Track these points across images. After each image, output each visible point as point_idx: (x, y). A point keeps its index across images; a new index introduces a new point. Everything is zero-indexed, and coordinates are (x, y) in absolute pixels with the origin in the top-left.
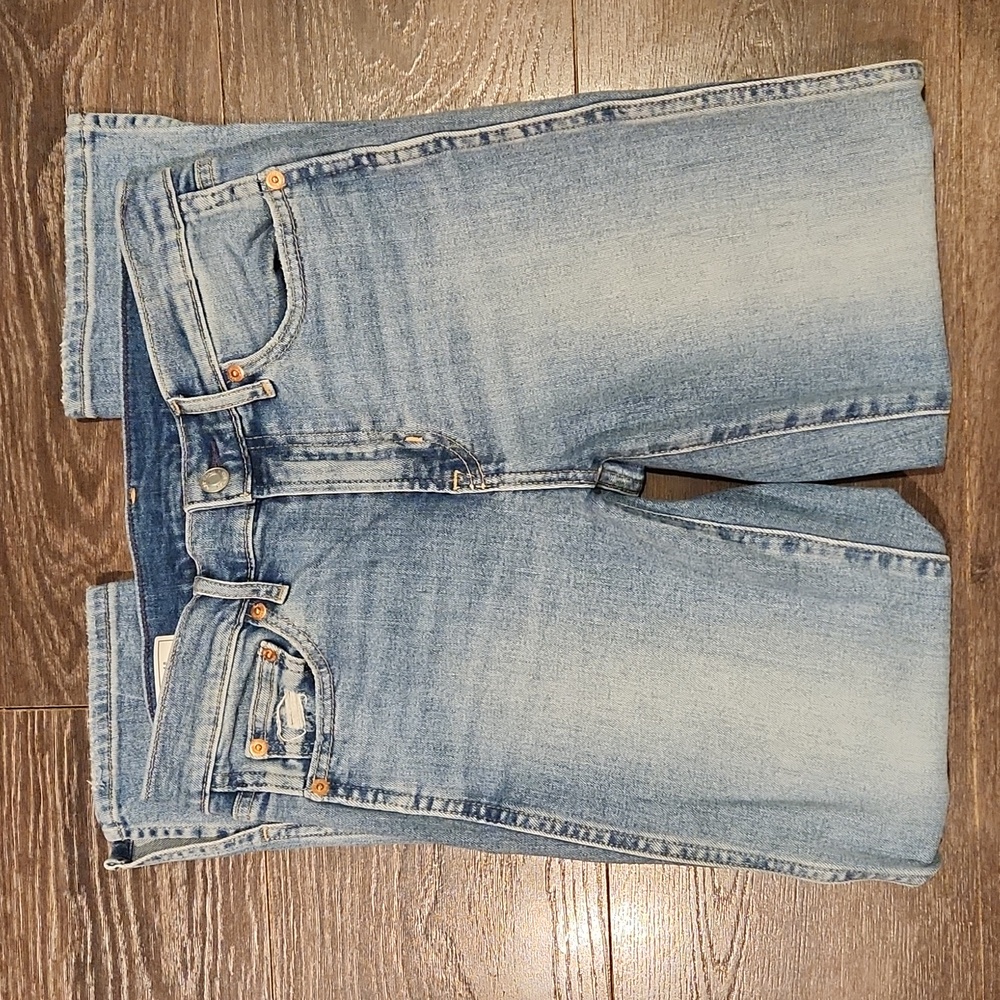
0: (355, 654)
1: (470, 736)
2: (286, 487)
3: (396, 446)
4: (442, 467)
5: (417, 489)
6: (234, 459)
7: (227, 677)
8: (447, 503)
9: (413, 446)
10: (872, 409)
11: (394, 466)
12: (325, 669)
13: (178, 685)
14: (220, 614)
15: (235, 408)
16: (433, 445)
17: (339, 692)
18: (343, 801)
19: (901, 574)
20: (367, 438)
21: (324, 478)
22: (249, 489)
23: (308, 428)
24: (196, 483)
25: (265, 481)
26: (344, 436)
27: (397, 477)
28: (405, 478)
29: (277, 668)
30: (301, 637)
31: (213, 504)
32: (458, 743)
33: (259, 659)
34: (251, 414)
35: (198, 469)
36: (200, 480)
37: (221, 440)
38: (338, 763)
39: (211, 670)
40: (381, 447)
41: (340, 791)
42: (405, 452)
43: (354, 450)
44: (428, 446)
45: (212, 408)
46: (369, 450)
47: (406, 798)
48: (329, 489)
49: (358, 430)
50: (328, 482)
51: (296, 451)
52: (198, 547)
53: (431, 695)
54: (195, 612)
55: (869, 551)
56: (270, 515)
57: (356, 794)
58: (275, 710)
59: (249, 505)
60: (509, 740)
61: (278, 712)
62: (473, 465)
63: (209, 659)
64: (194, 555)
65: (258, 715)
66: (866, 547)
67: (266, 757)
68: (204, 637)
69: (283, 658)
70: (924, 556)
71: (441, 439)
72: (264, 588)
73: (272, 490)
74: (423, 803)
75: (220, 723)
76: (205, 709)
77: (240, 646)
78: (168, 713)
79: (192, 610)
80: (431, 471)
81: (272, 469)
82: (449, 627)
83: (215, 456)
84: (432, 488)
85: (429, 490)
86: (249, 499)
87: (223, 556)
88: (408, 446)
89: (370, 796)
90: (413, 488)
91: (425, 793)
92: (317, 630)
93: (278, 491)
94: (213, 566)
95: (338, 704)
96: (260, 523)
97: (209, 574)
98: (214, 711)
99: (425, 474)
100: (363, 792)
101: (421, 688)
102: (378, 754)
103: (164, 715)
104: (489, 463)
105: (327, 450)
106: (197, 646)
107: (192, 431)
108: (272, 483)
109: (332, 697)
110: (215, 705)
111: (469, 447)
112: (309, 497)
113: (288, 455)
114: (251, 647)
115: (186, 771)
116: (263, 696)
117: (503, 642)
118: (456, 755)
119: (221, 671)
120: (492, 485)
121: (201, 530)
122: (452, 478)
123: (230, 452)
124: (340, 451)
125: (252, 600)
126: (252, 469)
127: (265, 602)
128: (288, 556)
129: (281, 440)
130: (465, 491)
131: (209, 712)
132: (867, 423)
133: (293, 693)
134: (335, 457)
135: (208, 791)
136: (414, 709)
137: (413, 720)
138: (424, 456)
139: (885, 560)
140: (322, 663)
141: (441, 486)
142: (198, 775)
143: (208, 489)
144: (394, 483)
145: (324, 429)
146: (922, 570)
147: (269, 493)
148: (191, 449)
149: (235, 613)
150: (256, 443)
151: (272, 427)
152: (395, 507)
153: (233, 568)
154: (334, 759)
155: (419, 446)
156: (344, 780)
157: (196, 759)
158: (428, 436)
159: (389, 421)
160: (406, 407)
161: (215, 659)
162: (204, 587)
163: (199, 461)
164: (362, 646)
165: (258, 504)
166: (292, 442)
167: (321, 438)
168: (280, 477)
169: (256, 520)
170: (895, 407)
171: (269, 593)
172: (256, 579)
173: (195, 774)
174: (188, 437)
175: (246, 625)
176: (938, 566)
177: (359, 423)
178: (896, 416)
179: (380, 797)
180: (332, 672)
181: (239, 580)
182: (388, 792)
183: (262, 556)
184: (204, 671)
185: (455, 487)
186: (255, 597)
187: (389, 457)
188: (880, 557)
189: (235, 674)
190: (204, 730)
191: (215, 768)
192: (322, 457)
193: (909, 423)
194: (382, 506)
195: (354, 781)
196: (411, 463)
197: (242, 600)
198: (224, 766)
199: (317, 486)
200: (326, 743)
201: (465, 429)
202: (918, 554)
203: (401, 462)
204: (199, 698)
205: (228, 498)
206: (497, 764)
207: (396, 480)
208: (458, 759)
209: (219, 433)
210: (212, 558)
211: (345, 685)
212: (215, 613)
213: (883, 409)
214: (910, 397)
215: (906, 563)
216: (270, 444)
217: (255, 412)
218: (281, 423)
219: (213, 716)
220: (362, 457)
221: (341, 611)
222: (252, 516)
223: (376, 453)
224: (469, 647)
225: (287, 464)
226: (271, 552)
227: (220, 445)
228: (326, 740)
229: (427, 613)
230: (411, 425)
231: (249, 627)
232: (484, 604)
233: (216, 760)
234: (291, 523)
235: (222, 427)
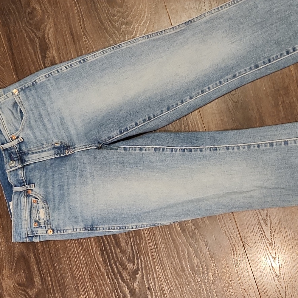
0: (52, 197)
1: (82, 212)
2: (29, 162)
3: (52, 147)
4: (64, 150)
5: (59, 156)
6: (16, 157)
7: (26, 209)
8: (66, 158)
9: (57, 146)
10: (153, 116)
11: (52, 152)
12: (45, 203)
13: (16, 213)
14: (21, 195)
15: (15, 145)
16: (61, 145)
17: (50, 209)
18: (56, 234)
19: (167, 152)
20: (45, 146)
21: (37, 158)
22: (20, 164)
23: (32, 147)
24: (8, 165)
25: (24, 161)
26: (40, 147)
27: (53, 154)
28: (55, 154)
29: (37, 204)
30: (39, 195)
31: (12, 169)
32: (79, 215)
33: (33, 203)
34: (18, 146)
35: (8, 162)
36: (9, 164)
37: (13, 154)
38: (52, 226)
39: (22, 208)
40: (49, 148)
41: (55, 232)
42: (55, 148)
43: (43, 150)
44: (60, 145)
45: (9, 146)
46: (46, 149)
47: (71, 230)
48: (39, 160)
49: (43, 145)
50: (39, 158)
51: (30, 152)
52: (11, 180)
53: (70, 205)
54: (15, 196)
55: (160, 148)
56: (27, 169)
57: (59, 232)
58: (37, 215)
59: (21, 168)
60: (91, 211)
61: (38, 215)
62: (69, 147)
63: (21, 206)
64: (11, 182)
65: (34, 216)
66: (159, 147)
67: (37, 226)
68: (18, 201)
69: (37, 201)
70: (172, 148)
71: (62, 143)
72: (29, 186)
73: (25, 163)
74: (75, 230)
75: (27, 220)
76: (23, 217)
77: (27, 201)
78: (15, 220)
79: (14, 195)
80: (61, 151)
81: (25, 158)
82: (71, 187)
83: (12, 158)
84: (62, 155)
85: (61, 156)
86: (20, 166)
87: (18, 181)
88: (55, 146)
89: (62, 231)
90: (57, 156)
91: (75, 228)
92: (42, 193)
93: (27, 163)
94: (16, 184)
95: (50, 212)
96: (24, 171)
97: (15, 186)
98: (25, 217)
99: (60, 152)
100: (60, 231)
101: (68, 203)
102: (61, 222)
103: (14, 221)
104: (72, 146)
105: (37, 151)
106: (18, 203)
107: (6, 153)
108: (25, 161)
109: (48, 210)
110: (25, 216)
111: (68, 143)
112: (35, 163)
113: (28, 154)
114: (30, 201)
115: (21, 233)
116: (34, 211)
117: (84, 188)
118: (79, 218)
119: (24, 208)
120: (73, 151)
121: (11, 176)
122: (66, 151)
123: (15, 156)
124: (40, 150)
125: (27, 190)
126: (21, 159)
127: (30, 189)
128: (33, 178)
129: (26, 151)
130: (69, 154)
131: (24, 218)
132: (154, 120)
133: (41, 209)
134: (39, 152)
135: (27, 237)
136: (67, 209)
137: (68, 212)
138: (59, 148)
139: (163, 150)
140: (44, 201)
141: (63, 154)
142: (24, 233)
143: (11, 166)
144: (53, 156)
145: (36, 146)
146: (172, 151)
147: (25, 164)
148: (6, 158)
149: (24, 194)
150: (21, 153)
151: (24, 148)
152: (55, 161)
153: (21, 183)
154: (51, 225)
155: (58, 146)
156: (55, 229)
157: (23, 229)
158: (59, 143)
159: (50, 141)
160: (53, 137)
161: (22, 205)
162: (15, 189)
163: (8, 160)
164: (54, 195)
165: (23, 167)
166: (29, 151)
167: (35, 149)
168: (27, 159)
169: (23, 171)
170: (159, 114)
171: (30, 187)
172: (27, 185)
173: (23, 233)
174: (5, 155)
175: (27, 196)
176: (175, 150)
177: (43, 143)
178: (159, 116)
179: (64, 231)
180: (47, 204)
181: (23, 186)
182: (66, 230)
183: (27, 179)
184: (21, 209)
185: (67, 153)
186: (27, 189)
187: (51, 150)
188: (162, 149)
189: (28, 207)
190: (24, 222)
191: (28, 230)
192: (36, 153)
193: (163, 116)
194: (52, 161)
195: (57, 229)
196: (56, 150)
197: (25, 190)
198: (30, 230)
199: (36, 160)
200: (48, 222)
201: (67, 140)
202: (170, 147)
203: (53, 150)
204: (21, 215)
205: (15, 167)
206: (90, 217)
207: (53, 155)
208: (80, 219)
209: (12, 152)
210: (15, 182)
211: (51, 207)
212: (19, 195)
213: (156, 115)
214: (161, 111)
215: (168, 149)
216: (24, 152)
217: (19, 145)
218: (25, 147)
219: (25, 219)
220: (45, 151)
221: (47, 187)
222: (22, 170)
223: (48, 149)
224: (76, 191)
225: (29, 156)
226: (28, 177)
227: (13, 155)
229: (66, 184)
230: (55, 141)
231: (28, 196)
232: (77, 180)
233: (28, 228)
234: (32, 170)
235: (12, 150)
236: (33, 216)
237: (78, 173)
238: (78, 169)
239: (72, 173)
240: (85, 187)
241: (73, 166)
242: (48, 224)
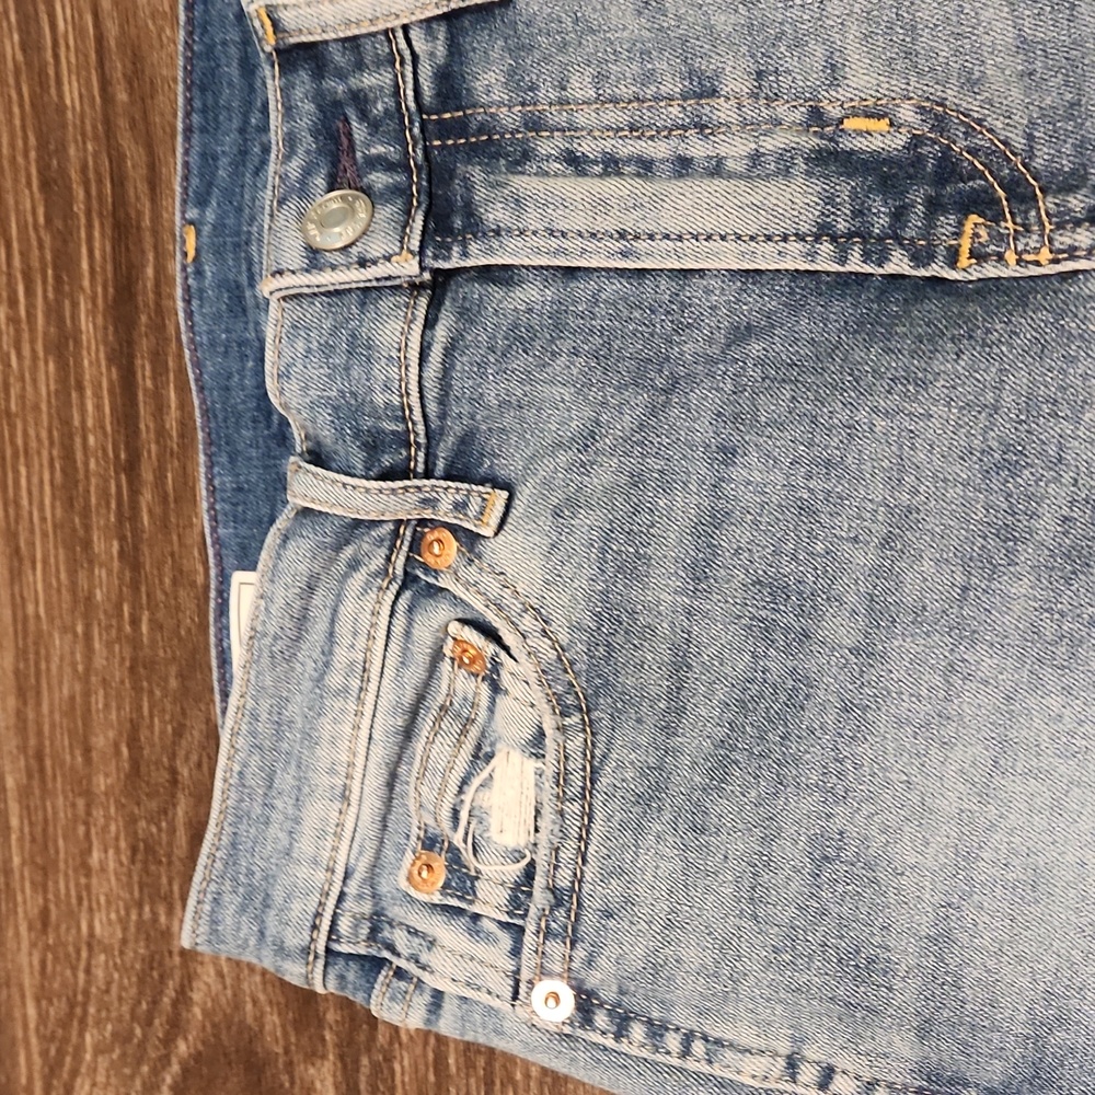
0: (656, 682)
1: (941, 940)
2: (513, 243)
3: (810, 142)
4: (934, 206)
5: (855, 264)
6: (388, 166)
7: (370, 698)
8: (933, 306)
9: (860, 144)
11: (798, 199)
12: (575, 719)
13: (265, 705)
14: (349, 551)
15: (405, 28)
16: (916, 141)
17: (604, 782)
18: (610, 1042)
20: (734, 117)
21: (611, 225)
22: (415, 244)
23: (581, 87)
24: (294, 225)
25: (458, 223)
26: (675, 111)
27: (804, 228)
28: (824, 231)
29: (485, 689)
30: (528, 623)
31: (327, 279)
32: (906, 953)
33: (446, 666)
34: (441, 50)
35: (303, 190)
36: (301, 216)
37: (364, 115)
38: (590, 962)
39: (334, 680)
40: (770, 144)
41: (601, 1019)
42: (832, 160)
43: (697, 149)
44: (900, 140)
45: (347, 24)
46: (735, 149)
47: (764, 1061)
48: (624, 254)
49: (714, 93)
50: (622, 235)
51: (547, 146)
52: (293, 386)
53: (838, 823)
54: (291, 544)
56: (466, 315)
57: (638, 1031)
58: (461, 791)
59: (415, 288)
60: (1053, 962)
61: (467, 798)
62: (1021, 196)
63: (328, 653)
64: (286, 406)
65: (426, 803)
67: (437, 898)
68: (317, 600)
69: (496, 666)
71: (940, 123)
72: (448, 495)
73: (473, 247)
74: (808, 1074)
75: (354, 798)
76: (324, 764)
77: (398, 629)
78: (245, 765)
79: (286, 539)
80: (899, 216)
81: (481, 193)
82: (903, 645)
83: (345, 162)
84: (899, 264)
85: (890, 268)
86: (408, 267)
87: (349, 411)
88: (846, 144)
89: (673, 1042)
90: (843, 261)
91: (811, 1052)
92: (569, 608)
93: (491, 251)
94: (327, 435)
95: (599, 816)
96: (441, 333)
97: (318, 457)
98: (342, 770)
99: (880, 223)
100: (656, 1030)
101: (810, 802)
102: (693, 953)
103: (237, 768)
104: (1069, 189)
105: (627, 148)
106: (302, 620)
107: (298, 93)
108: (475, 227)
109: (586, 794)
110: (344, 758)
111: (1019, 142)
112: (571, 272)
113: (522, 158)
114: (424, 635)
115: (278, 896)
116: (440, 751)
117: (1055, 703)
118: (896, 982)
119: (355, 683)
120: (1072, 253)
121: (300, 345)
122: (958, 235)
123: (381, 149)
124: (660, 150)
125: (422, 522)
126: (430, 195)
127: (454, 530)
128: (509, 419)
129: (509, 118)
130: (991, 270)
131: (332, 771)
133: (516, 756)
134: (646, 167)
135: (321, 950)
136: (792, 851)
137: (788, 884)
138: (884, 174)
140: (570, 700)
141: (920, 257)
142: (302, 909)
143: (319, 240)
144: (794, 247)
145: (624, 91)
147: (465, 254)
148: (291, 141)
149: (383, 552)
150: (445, 130)
151: (489, 83)
152: (794, 308)
153: (373, 444)
154: (580, 953)
155: (876, 143)
156: (609, 994)
157: (303, 872)
158: (907, 113)
159: (802, 71)
160: (854, 30)
161: (341, 655)
162: (308, 487)
163: (307, 172)
164: (680, 665)
165: (438, 286)
166: (535, 125)
167: (612, 116)
168: (495, 214)
169: (430, 324)
171: (460, 507)
172: (428, 474)
173: (296, 906)
174: (289, 111)
175: (409, 580)
177: (717, 74)
179: (698, 1047)
180: (590, 726)
181: (383, 477)
182: (718, 1042)
183: (443, 416)
184: (319, 681)
185: (964, 261)
186: (428, 514)
187: (786, 172)
189: (393, 692)
190: (318, 811)
191: (342, 897)
192: (611, 165)
194: (754, 304)
195: (633, 1002)
196: (844, 189)
197: (399, 523)
198: (360, 897)
199: (591, 245)
200: (560, 913)
201: (1016, 93)
203: (818, 186)
204: (310, 738)
205: (363, 263)
206: (1015, 1017)
207: (801, 238)
208: (906, 993)
209: (360, 100)
210: (324, 416)
211: (620, 766)
212: (338, 548)
216: (481, 130)
217: (454, 48)
218: (511, 73)
219: (339, 782)
220: (717, 169)
221: (632, 568)
222: (421, 313)
223: (756, 158)
224: (952, 709)
225: (523, 183)
226: (466, 409)
227: (359, 131)
228: (559, 903)
229: (851, 598)
230: (863, 79)
231: (417, 585)
232: (1004, 595)
233: (347, 876)
234: (520, 337)
235: (368, 80)
236: (424, 789)
237: (1046, 526)
238: (1067, 478)
239: (967, 503)
240: (1067, 690)
241: (1004, 428)
242: (548, 934)
